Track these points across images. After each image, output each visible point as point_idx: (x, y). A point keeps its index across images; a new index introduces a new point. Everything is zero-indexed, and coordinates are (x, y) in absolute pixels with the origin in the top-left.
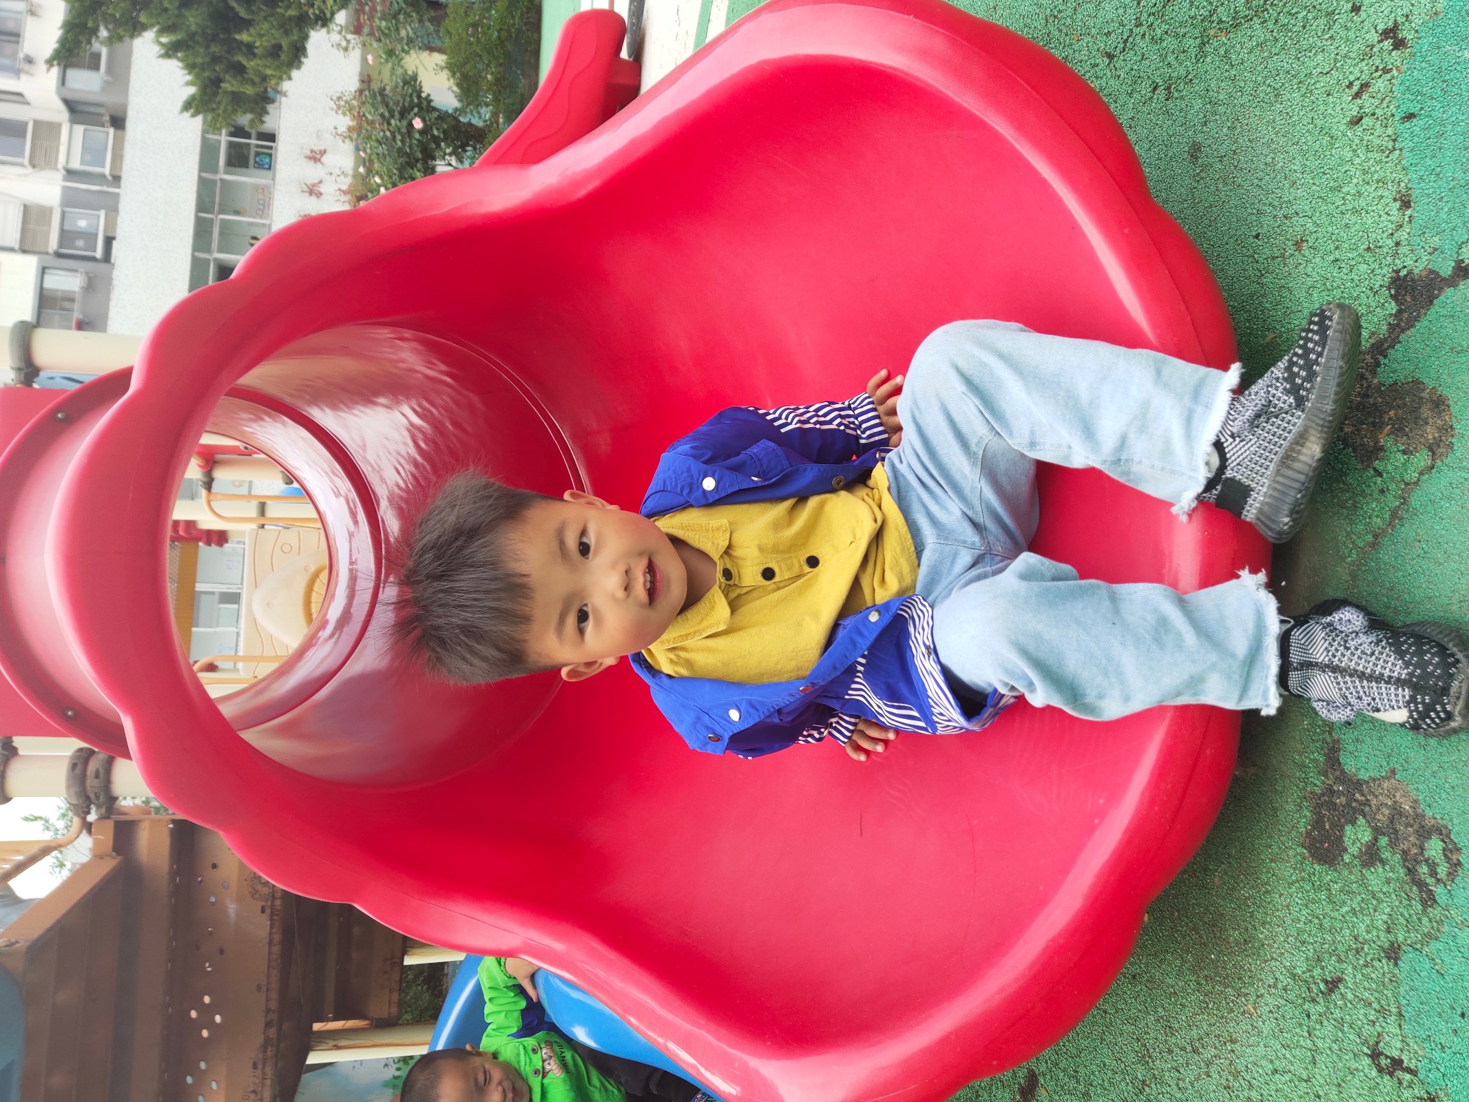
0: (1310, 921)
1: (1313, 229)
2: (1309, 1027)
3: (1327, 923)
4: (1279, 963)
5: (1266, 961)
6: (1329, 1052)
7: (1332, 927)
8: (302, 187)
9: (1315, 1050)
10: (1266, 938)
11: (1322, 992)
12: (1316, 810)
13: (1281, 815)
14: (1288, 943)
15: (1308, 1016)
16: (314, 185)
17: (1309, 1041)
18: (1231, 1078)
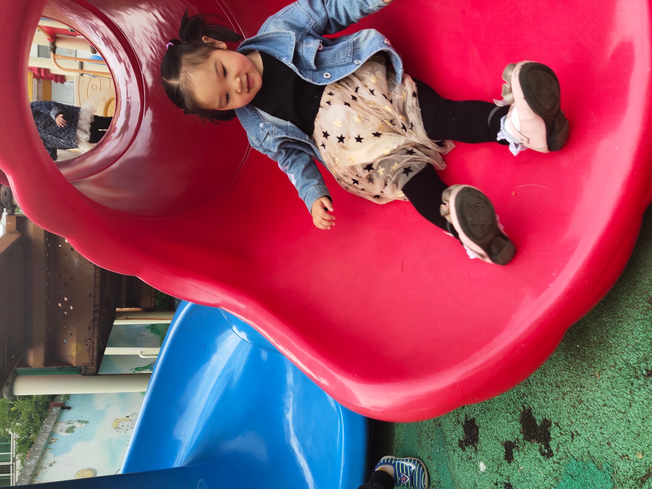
2: (631, 389)
4: (619, 357)
6: (641, 403)
9: (632, 401)
10: (614, 343)
11: (643, 375)
13: (639, 285)
15: (632, 385)
17: (629, 396)
18: (577, 403)
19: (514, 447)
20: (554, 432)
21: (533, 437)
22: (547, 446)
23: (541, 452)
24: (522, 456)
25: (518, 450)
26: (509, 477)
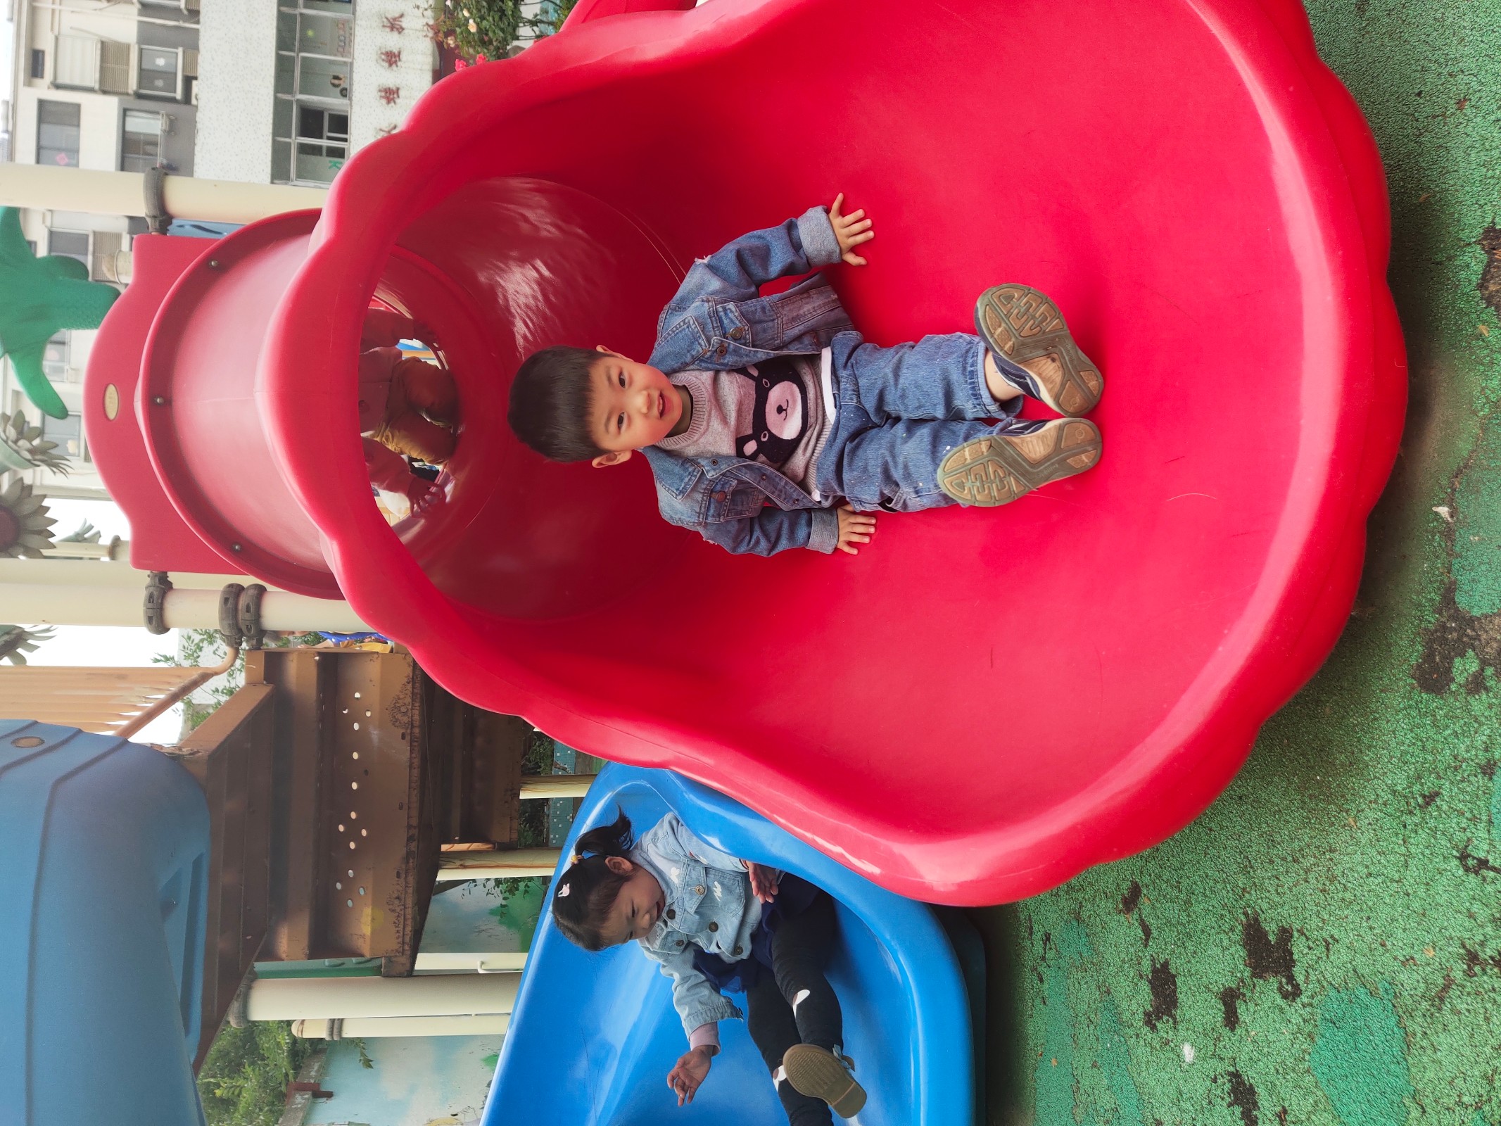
0: (1414, 744)
1: (1477, 87)
2: (1404, 835)
3: (1429, 745)
4: (1381, 782)
5: (1369, 780)
6: (1421, 857)
7: (1434, 748)
8: (383, 22)
9: (1409, 855)
10: (1371, 760)
11: (1419, 806)
12: (1429, 645)
13: (1395, 650)
14: (1392, 764)
15: (1405, 826)
16: (395, 19)
17: (1403, 848)
18: (1327, 883)
19: (1238, 998)
20: (1298, 948)
21: (1266, 969)
22: (1291, 979)
23: (1281, 993)
24: (1252, 1010)
25: (1245, 1001)
26: (1234, 1059)
